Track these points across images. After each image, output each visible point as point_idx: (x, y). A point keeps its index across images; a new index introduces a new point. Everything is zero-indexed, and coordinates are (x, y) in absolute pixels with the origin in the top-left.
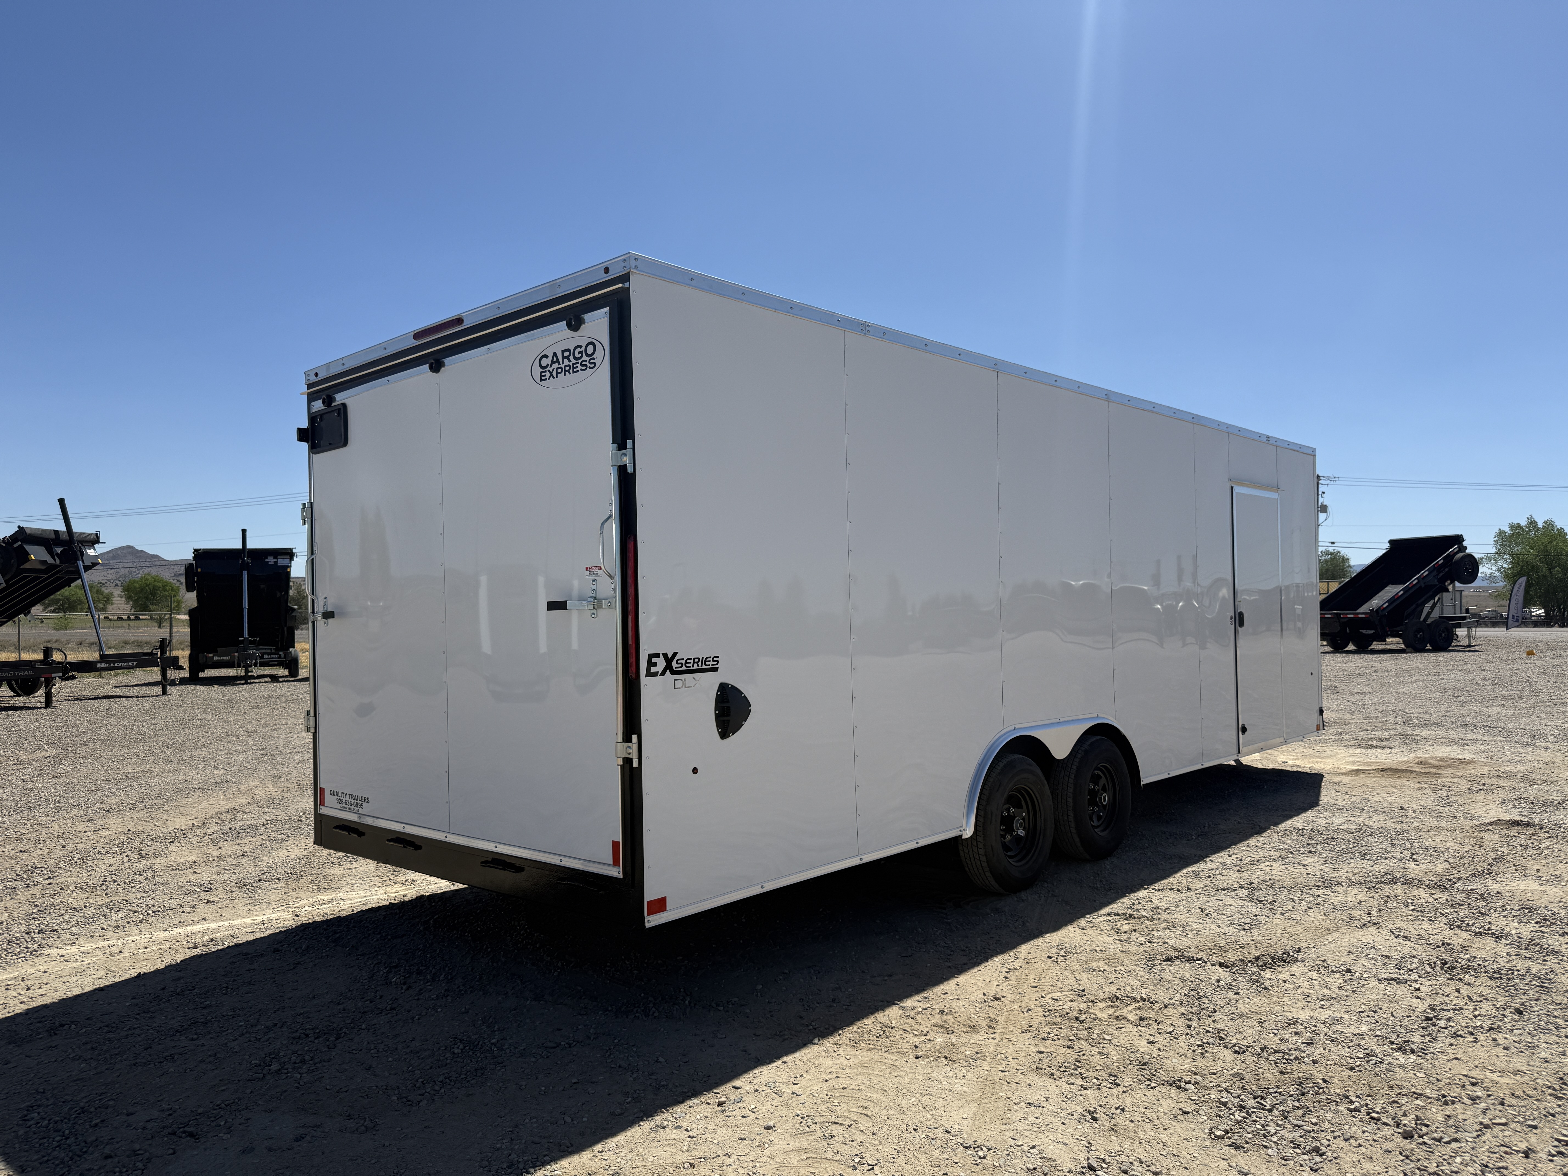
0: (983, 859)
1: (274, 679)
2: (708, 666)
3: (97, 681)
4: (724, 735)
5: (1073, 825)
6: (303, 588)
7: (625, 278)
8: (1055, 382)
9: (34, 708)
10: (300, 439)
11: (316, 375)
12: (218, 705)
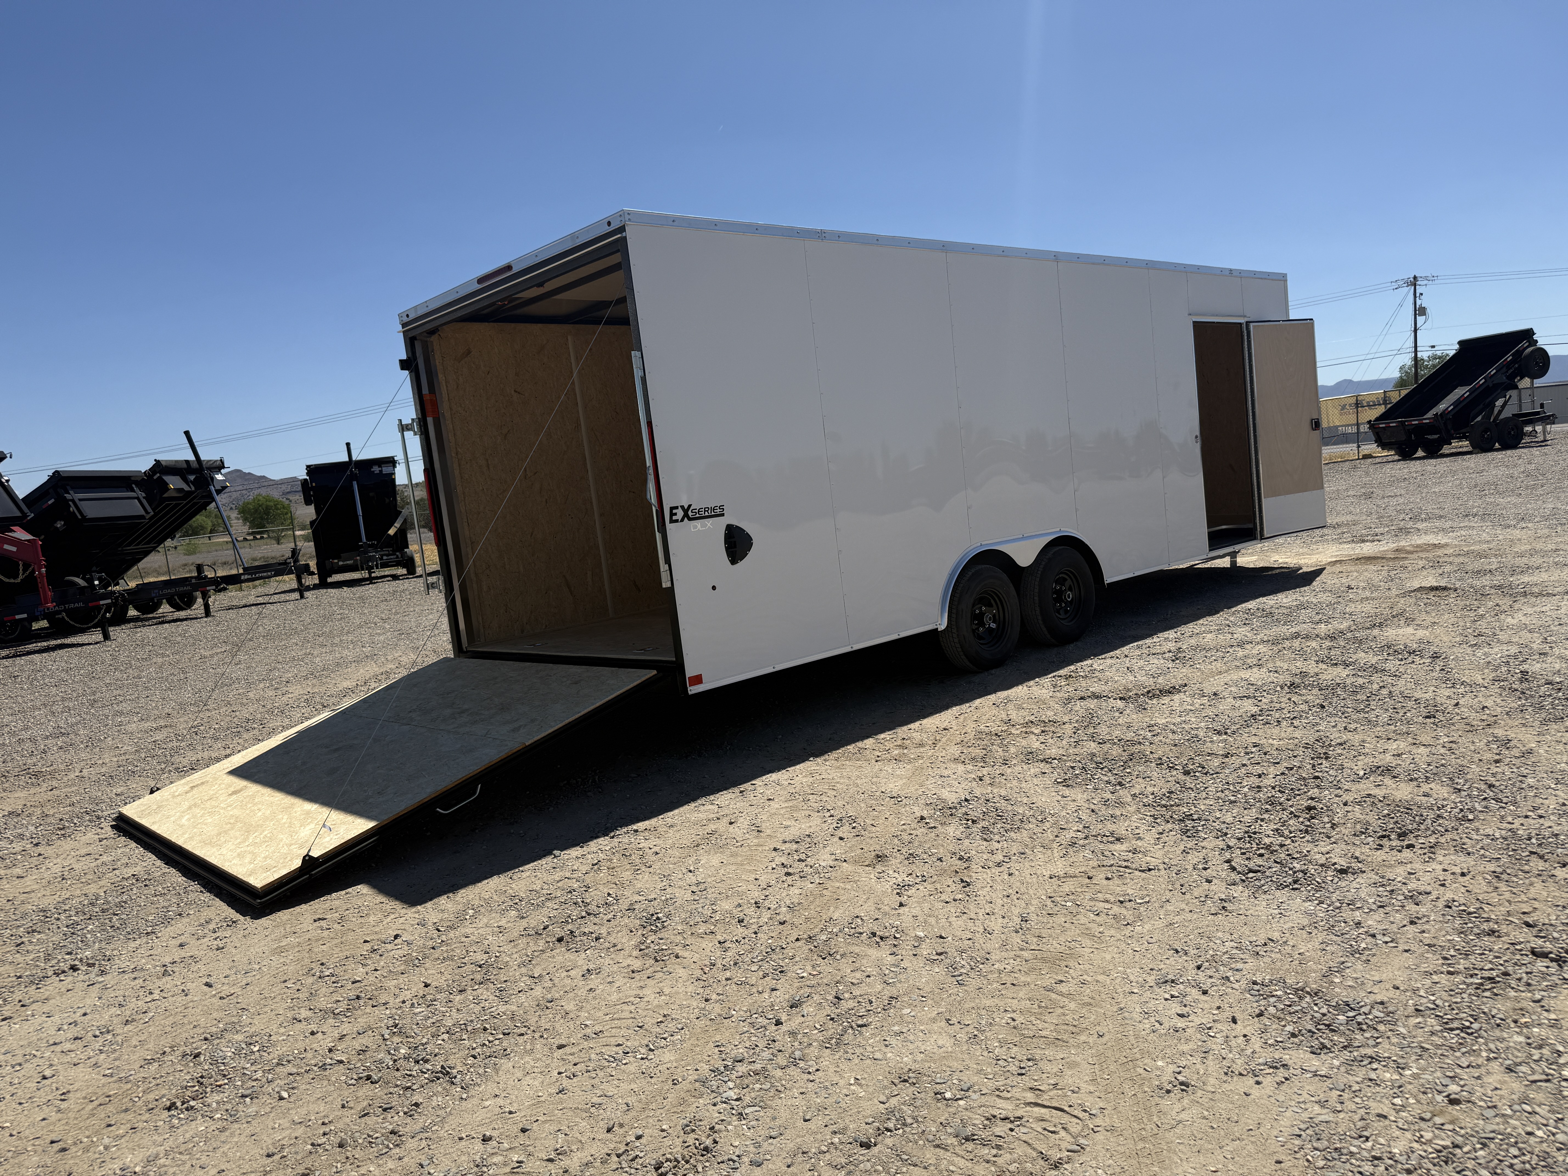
0: (958, 645)
1: (395, 577)
2: (717, 513)
3: (240, 594)
4: (733, 562)
5: (1040, 618)
6: (406, 494)
7: (622, 229)
8: (1004, 253)
9: (196, 618)
10: (402, 369)
11: (408, 316)
12: (352, 602)
